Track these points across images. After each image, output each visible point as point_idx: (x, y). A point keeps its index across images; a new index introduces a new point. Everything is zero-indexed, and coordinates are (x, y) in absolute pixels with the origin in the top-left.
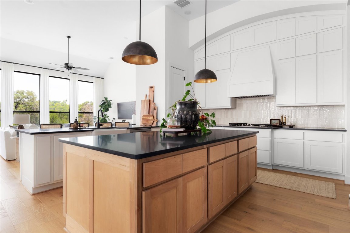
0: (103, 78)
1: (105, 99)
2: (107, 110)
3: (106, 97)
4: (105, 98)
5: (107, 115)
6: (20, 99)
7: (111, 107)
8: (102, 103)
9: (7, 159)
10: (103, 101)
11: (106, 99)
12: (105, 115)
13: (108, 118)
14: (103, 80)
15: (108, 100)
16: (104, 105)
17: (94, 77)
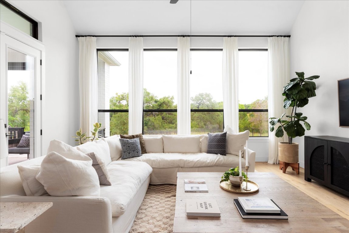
0: (289, 36)
1: (297, 76)
2: (303, 102)
3: (300, 71)
4: (297, 73)
5: (301, 114)
7: (313, 95)
8: (290, 87)
10: (292, 80)
11: (301, 75)
12: (296, 114)
13: (308, 124)
14: (289, 39)
15: (305, 78)
16: (296, 91)
17: (269, 36)
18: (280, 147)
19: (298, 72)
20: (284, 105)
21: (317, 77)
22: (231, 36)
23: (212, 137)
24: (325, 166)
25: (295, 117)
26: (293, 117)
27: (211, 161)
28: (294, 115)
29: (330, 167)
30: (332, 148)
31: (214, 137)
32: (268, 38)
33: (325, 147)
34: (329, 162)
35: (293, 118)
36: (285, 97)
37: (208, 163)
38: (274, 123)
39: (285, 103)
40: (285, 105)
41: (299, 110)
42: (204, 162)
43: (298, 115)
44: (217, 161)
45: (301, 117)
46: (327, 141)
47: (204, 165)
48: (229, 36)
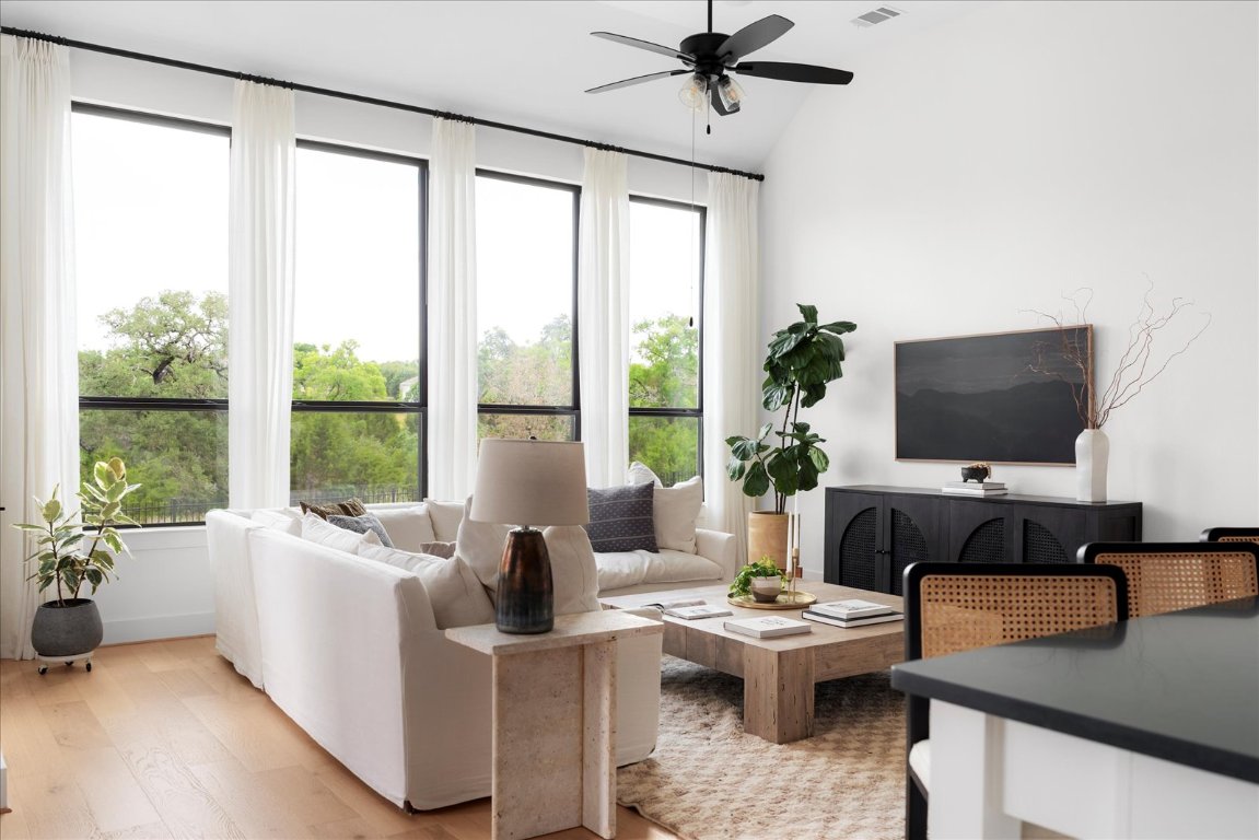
0: (761, 178)
1: (802, 318)
2: (815, 392)
3: (806, 303)
4: (801, 309)
5: (808, 427)
6: (174, 335)
7: (837, 374)
8: (787, 348)
9: (407, 803)
11: (810, 313)
12: (796, 426)
13: (821, 458)
14: (760, 185)
15: (819, 324)
16: (803, 360)
17: (712, 168)
18: (753, 527)
19: (803, 304)
20: (763, 400)
21: (850, 327)
22: (608, 148)
23: (608, 500)
24: (878, 556)
25: (793, 436)
26: (789, 435)
27: (633, 569)
28: (790, 429)
29: (887, 558)
30: (893, 511)
31: (615, 499)
32: (708, 171)
33: (879, 511)
34: (887, 547)
35: (788, 439)
36: (767, 375)
37: (628, 575)
38: (747, 452)
39: (766, 393)
40: (767, 399)
41: (804, 415)
42: (615, 575)
43: (801, 429)
44: (649, 568)
45: (808, 434)
46: (884, 494)
47: (616, 582)
48: (600, 146)
